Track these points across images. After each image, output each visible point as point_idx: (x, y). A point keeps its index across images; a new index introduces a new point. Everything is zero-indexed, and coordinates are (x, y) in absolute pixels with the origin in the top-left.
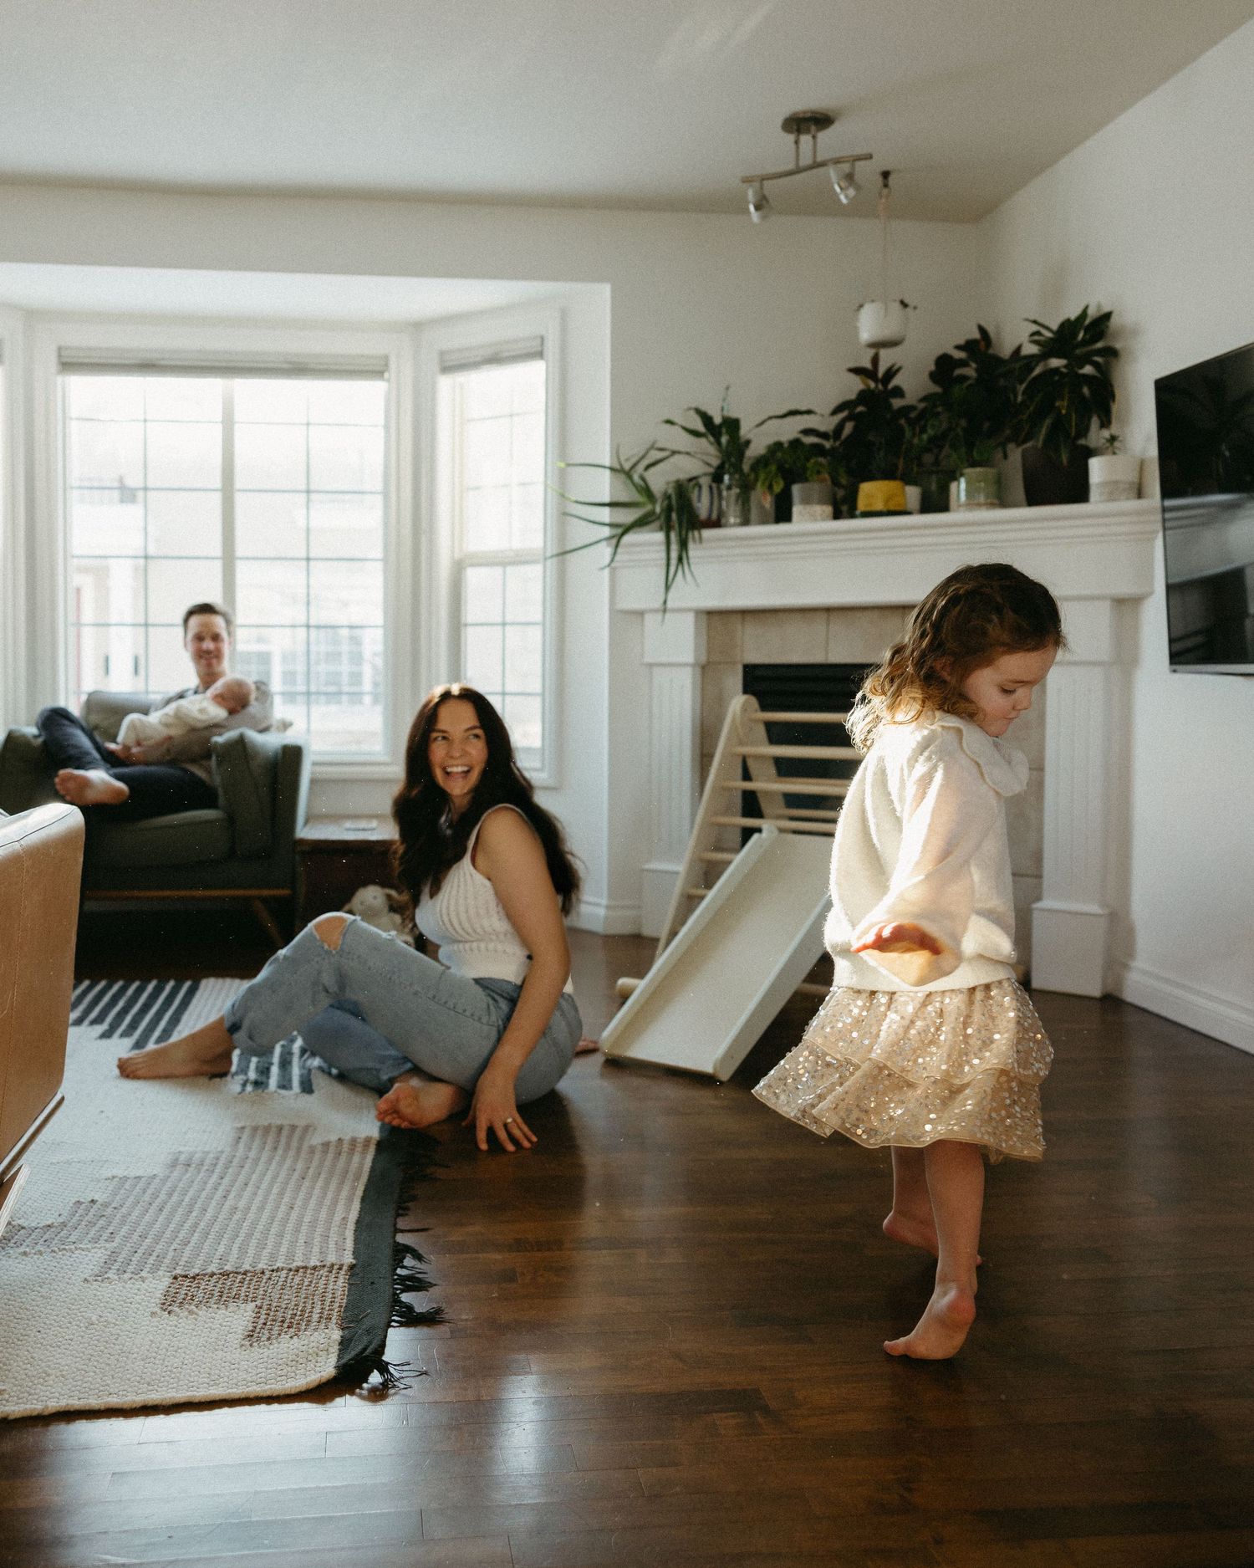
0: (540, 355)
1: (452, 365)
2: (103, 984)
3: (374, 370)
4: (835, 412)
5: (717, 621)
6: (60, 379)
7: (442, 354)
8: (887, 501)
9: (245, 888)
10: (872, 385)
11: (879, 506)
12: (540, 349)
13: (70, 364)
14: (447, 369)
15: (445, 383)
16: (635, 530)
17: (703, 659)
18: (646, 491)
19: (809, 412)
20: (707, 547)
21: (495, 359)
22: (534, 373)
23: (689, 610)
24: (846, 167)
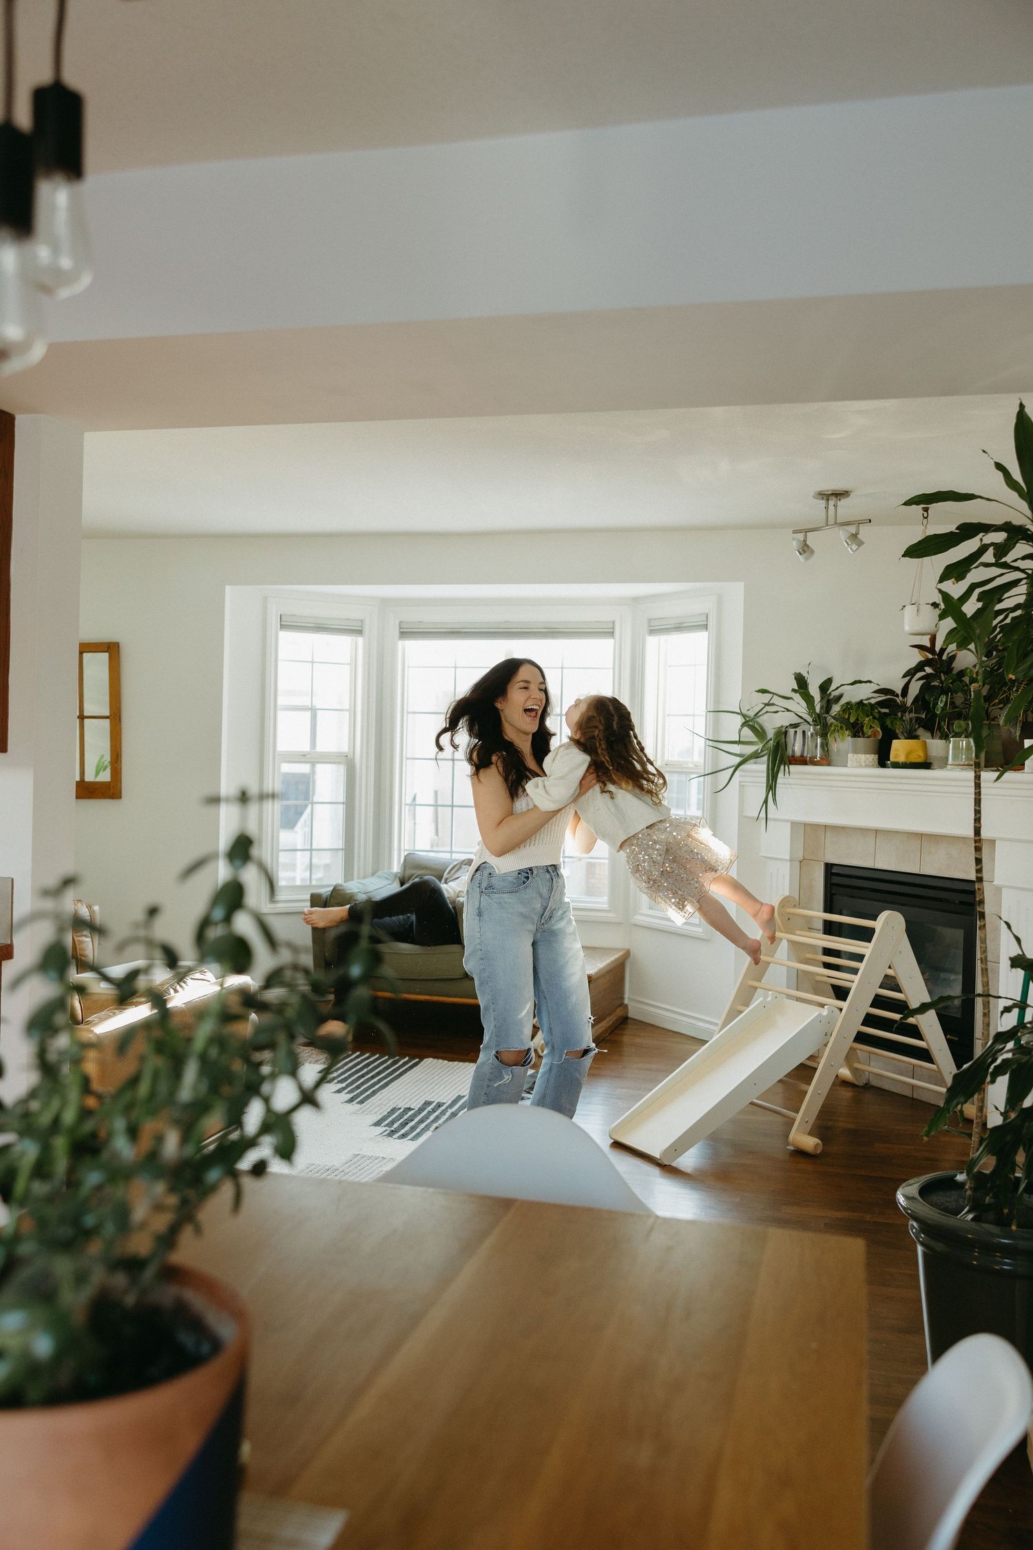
0: (705, 627)
1: (656, 629)
2: (358, 1053)
3: (607, 632)
4: (904, 676)
5: (810, 833)
6: (400, 643)
7: (650, 620)
8: (907, 755)
9: (460, 997)
10: (930, 656)
11: (902, 759)
12: (705, 623)
13: (405, 634)
14: (652, 632)
15: (652, 641)
16: (752, 761)
17: (800, 855)
18: (760, 733)
19: (870, 682)
20: (793, 779)
21: (679, 628)
22: (701, 638)
23: (787, 821)
24: (852, 529)
